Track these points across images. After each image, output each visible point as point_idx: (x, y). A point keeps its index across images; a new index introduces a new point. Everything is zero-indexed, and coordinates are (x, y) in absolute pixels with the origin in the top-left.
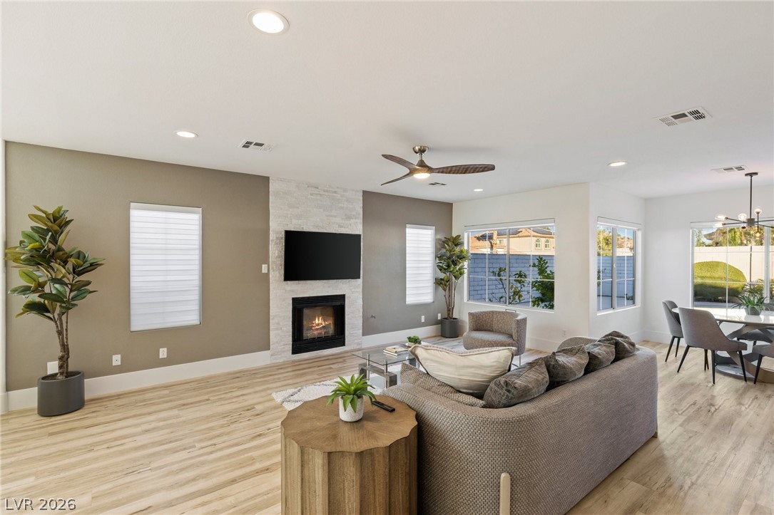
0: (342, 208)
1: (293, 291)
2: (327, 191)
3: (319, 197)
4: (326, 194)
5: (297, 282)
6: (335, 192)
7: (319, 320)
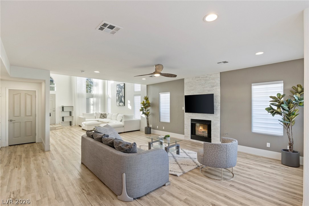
0: (210, 83)
1: (191, 116)
2: (203, 78)
3: (200, 81)
4: (203, 79)
5: (192, 113)
6: (207, 77)
7: (201, 128)
